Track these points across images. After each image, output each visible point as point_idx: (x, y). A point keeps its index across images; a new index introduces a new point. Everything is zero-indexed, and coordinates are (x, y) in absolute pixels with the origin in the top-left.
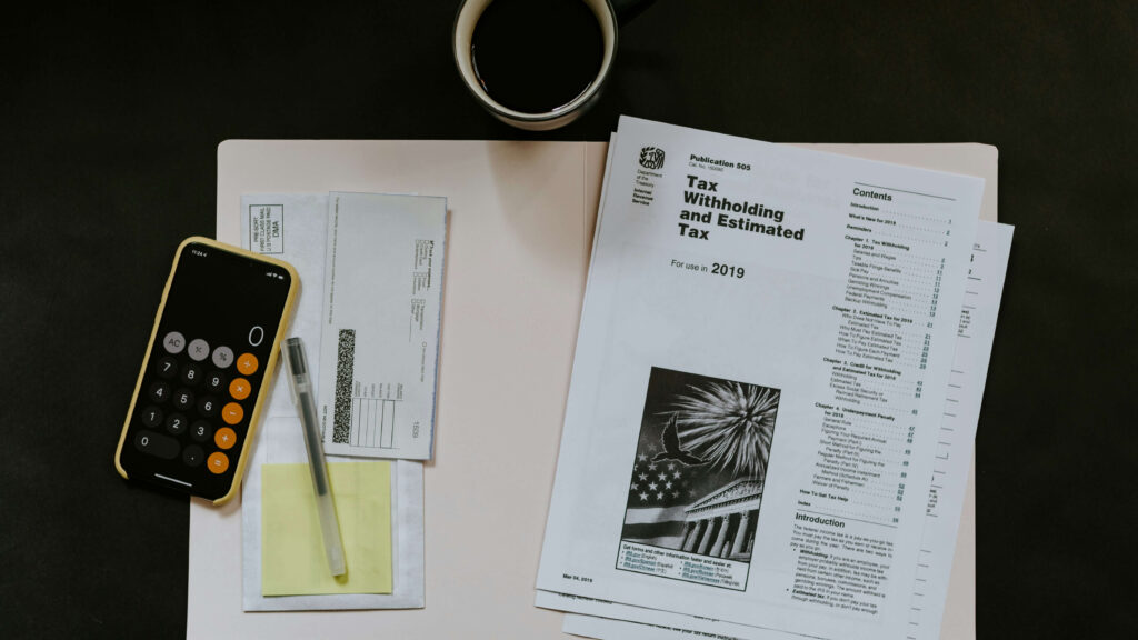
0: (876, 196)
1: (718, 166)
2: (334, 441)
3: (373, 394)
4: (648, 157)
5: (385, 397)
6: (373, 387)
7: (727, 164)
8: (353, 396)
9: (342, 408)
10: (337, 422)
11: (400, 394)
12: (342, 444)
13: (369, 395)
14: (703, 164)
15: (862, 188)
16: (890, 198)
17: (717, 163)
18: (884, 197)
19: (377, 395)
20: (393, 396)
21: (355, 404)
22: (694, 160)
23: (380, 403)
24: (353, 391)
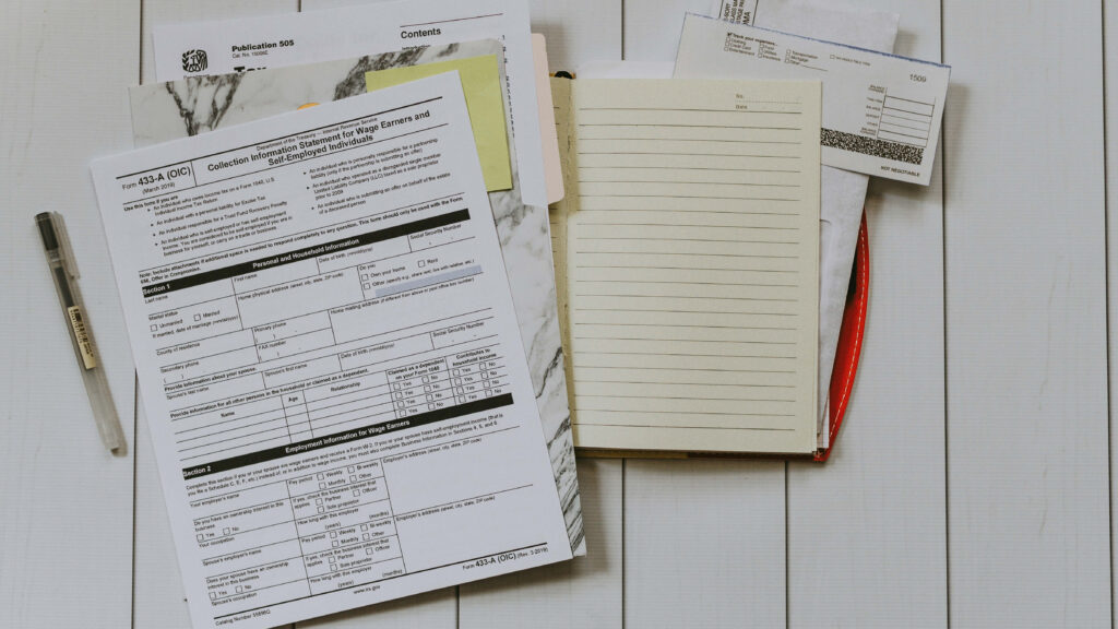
0: (425, 34)
1: (262, 50)
2: (919, 163)
3: (875, 117)
4: (190, 61)
5: (881, 105)
6: (868, 115)
7: (270, 46)
8: (874, 138)
9: (886, 150)
10: (900, 158)
11: (880, 90)
12: (924, 155)
13: (876, 121)
14: (246, 52)
15: (408, 30)
16: (439, 32)
17: (259, 47)
18: (433, 32)
19: (878, 113)
20: (880, 96)
21: (883, 136)
22: (236, 51)
23: (886, 111)
24: (869, 136)
